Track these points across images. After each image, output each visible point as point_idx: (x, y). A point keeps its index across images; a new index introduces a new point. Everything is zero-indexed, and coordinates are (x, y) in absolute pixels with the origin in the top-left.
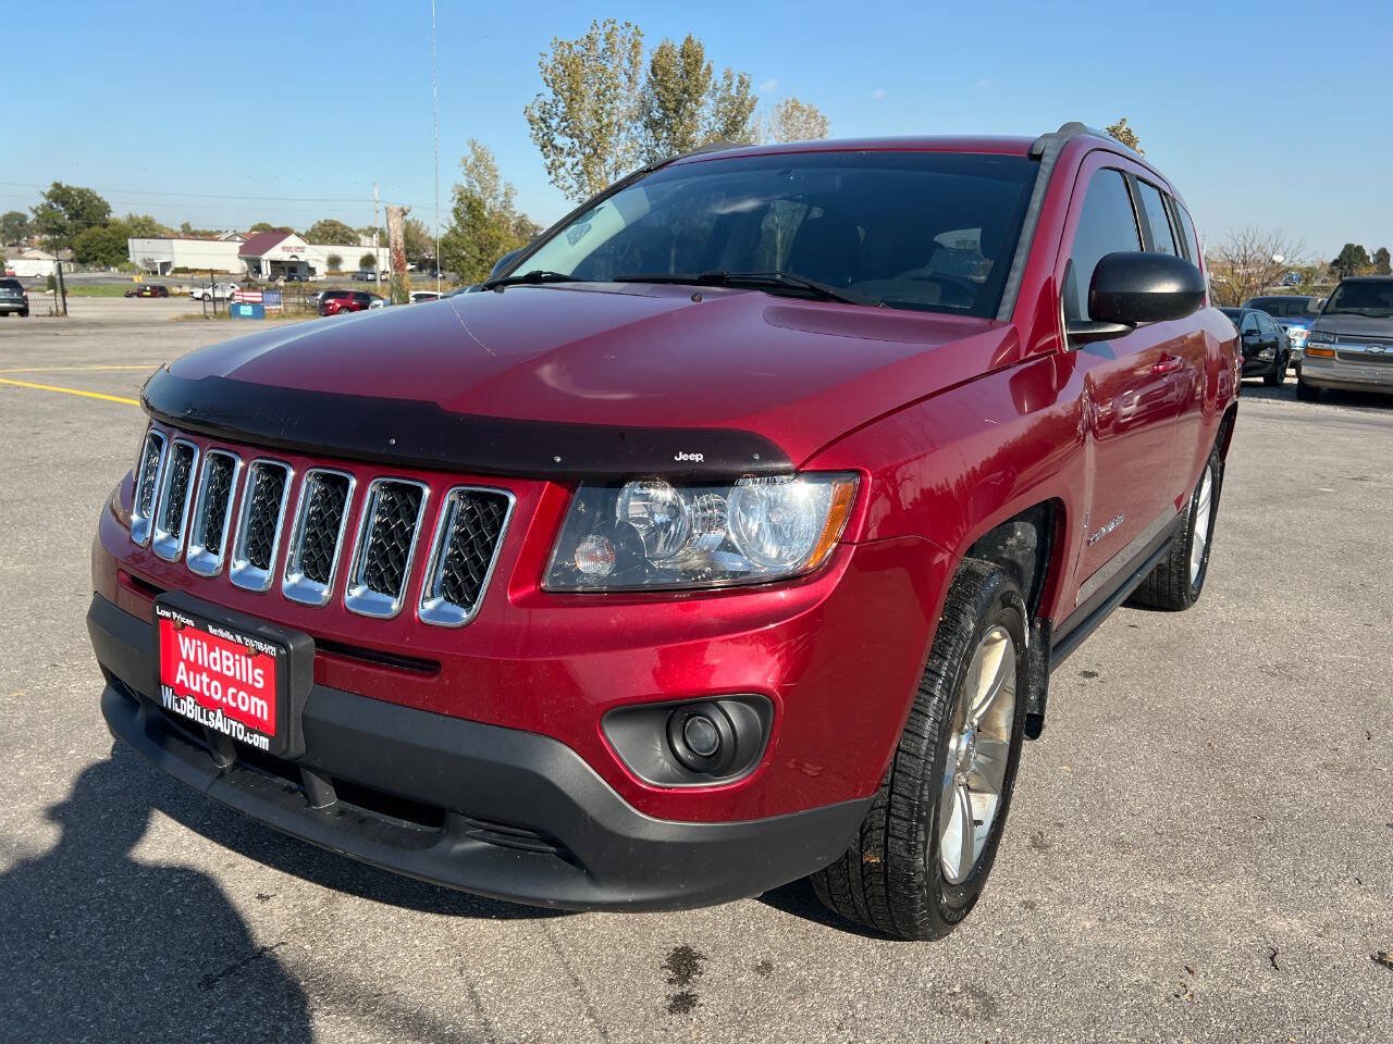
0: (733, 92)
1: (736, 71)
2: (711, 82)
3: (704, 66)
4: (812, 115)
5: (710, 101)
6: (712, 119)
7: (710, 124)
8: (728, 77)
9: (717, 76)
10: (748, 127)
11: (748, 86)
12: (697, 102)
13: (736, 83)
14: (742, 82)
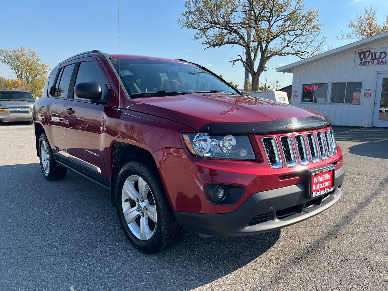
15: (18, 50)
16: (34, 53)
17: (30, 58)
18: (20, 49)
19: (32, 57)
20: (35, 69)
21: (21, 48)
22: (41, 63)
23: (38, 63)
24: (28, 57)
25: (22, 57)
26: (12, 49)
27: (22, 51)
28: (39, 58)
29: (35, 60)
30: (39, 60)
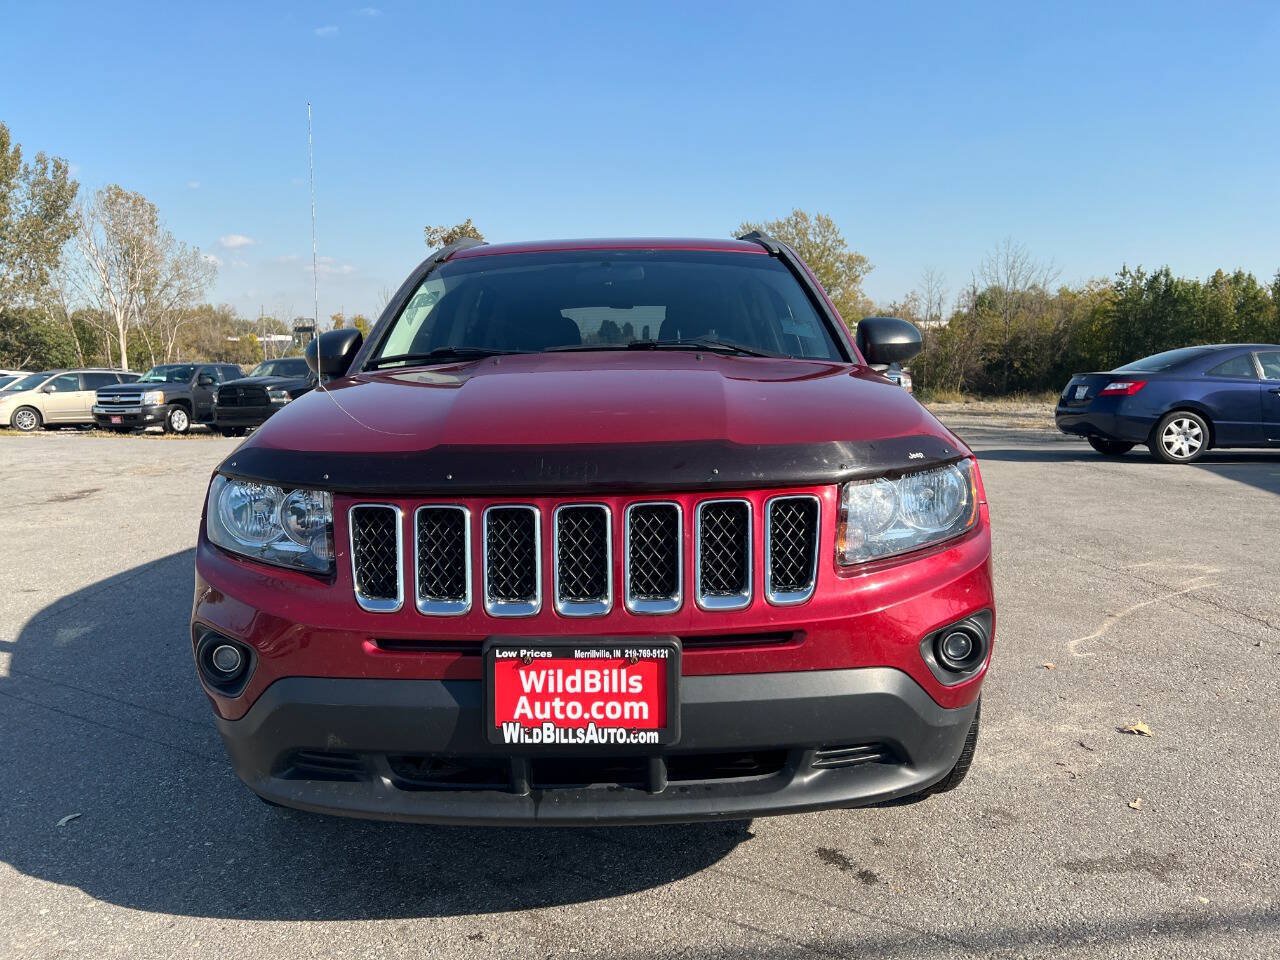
0: (49, 176)
1: (50, 155)
2: (22, 165)
3: (11, 149)
4: (139, 202)
5: (24, 185)
6: (28, 203)
7: (26, 207)
8: (40, 160)
9: (28, 159)
10: (71, 212)
11: (65, 172)
12: (8, 185)
13: (51, 167)
14: (58, 167)
15: (788, 222)
16: (829, 225)
17: (818, 240)
18: (794, 218)
19: (824, 237)
20: (828, 270)
21: (796, 214)
22: (845, 251)
23: (838, 252)
24: (811, 238)
25: (797, 240)
26: (772, 220)
27: (797, 223)
28: (840, 237)
29: (829, 243)
30: (841, 242)
